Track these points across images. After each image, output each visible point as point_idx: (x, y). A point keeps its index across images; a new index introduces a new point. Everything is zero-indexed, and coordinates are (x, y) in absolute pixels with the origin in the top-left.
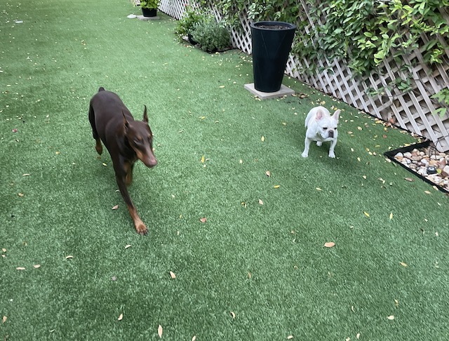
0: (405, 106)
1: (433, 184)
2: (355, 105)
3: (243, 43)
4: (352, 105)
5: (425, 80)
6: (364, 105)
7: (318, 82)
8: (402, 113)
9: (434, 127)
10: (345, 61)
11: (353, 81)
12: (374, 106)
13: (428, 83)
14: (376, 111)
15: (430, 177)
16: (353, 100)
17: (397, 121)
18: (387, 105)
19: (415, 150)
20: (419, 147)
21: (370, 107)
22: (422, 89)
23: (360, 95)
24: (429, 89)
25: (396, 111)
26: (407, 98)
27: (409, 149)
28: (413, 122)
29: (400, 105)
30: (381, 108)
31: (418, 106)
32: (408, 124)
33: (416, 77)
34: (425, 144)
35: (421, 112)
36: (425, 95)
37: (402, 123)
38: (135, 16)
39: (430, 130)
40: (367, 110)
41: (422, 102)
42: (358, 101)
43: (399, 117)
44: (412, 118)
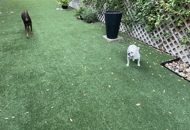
0: (168, 44)
1: (181, 77)
2: (148, 43)
3: (102, 19)
4: (147, 43)
5: (176, 33)
6: (152, 43)
7: (133, 34)
8: (167, 46)
9: (181, 52)
10: (143, 26)
11: (147, 33)
12: (156, 44)
13: (177, 34)
14: (157, 46)
15: (180, 74)
16: (147, 41)
17: (165, 50)
18: (161, 43)
19: (174, 62)
20: (175, 61)
21: (154, 44)
22: (175, 37)
23: (150, 39)
24: (178, 36)
25: (165, 46)
26: (169, 40)
27: (171, 62)
28: (172, 50)
29: (166, 43)
30: (159, 45)
31: (174, 44)
32: (170, 51)
33: (172, 32)
34: (177, 60)
35: (175, 46)
36: (176, 39)
37: (167, 51)
38: (59, 9)
39: (179, 53)
40: (153, 46)
41: (175, 42)
42: (149, 42)
43: (166, 48)
44: (171, 49)
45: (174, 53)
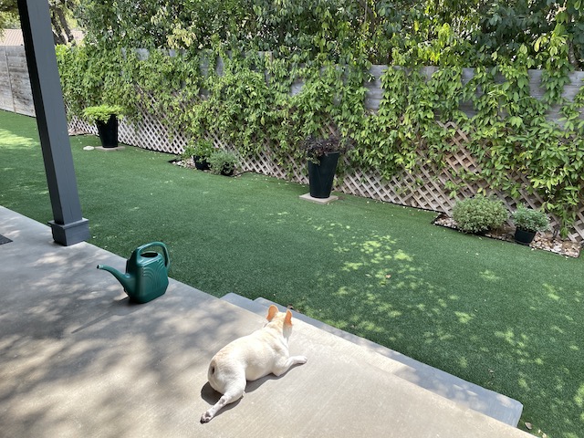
0: (423, 194)
2: (384, 199)
4: (381, 200)
6: (392, 199)
7: (347, 188)
8: (422, 199)
9: (445, 203)
11: (380, 184)
12: (400, 198)
14: (402, 201)
16: (382, 196)
17: (418, 204)
18: (410, 196)
21: (397, 199)
22: (433, 182)
23: (387, 192)
24: (438, 181)
25: (417, 199)
26: (424, 189)
28: (430, 203)
29: (419, 194)
30: (406, 198)
31: (432, 193)
32: (427, 205)
33: (428, 176)
35: (435, 196)
36: (436, 186)
37: (422, 205)
38: (93, 148)
39: (442, 206)
40: (394, 201)
41: (435, 190)
42: (386, 197)
43: (419, 202)
44: (429, 201)
45: (434, 207)
